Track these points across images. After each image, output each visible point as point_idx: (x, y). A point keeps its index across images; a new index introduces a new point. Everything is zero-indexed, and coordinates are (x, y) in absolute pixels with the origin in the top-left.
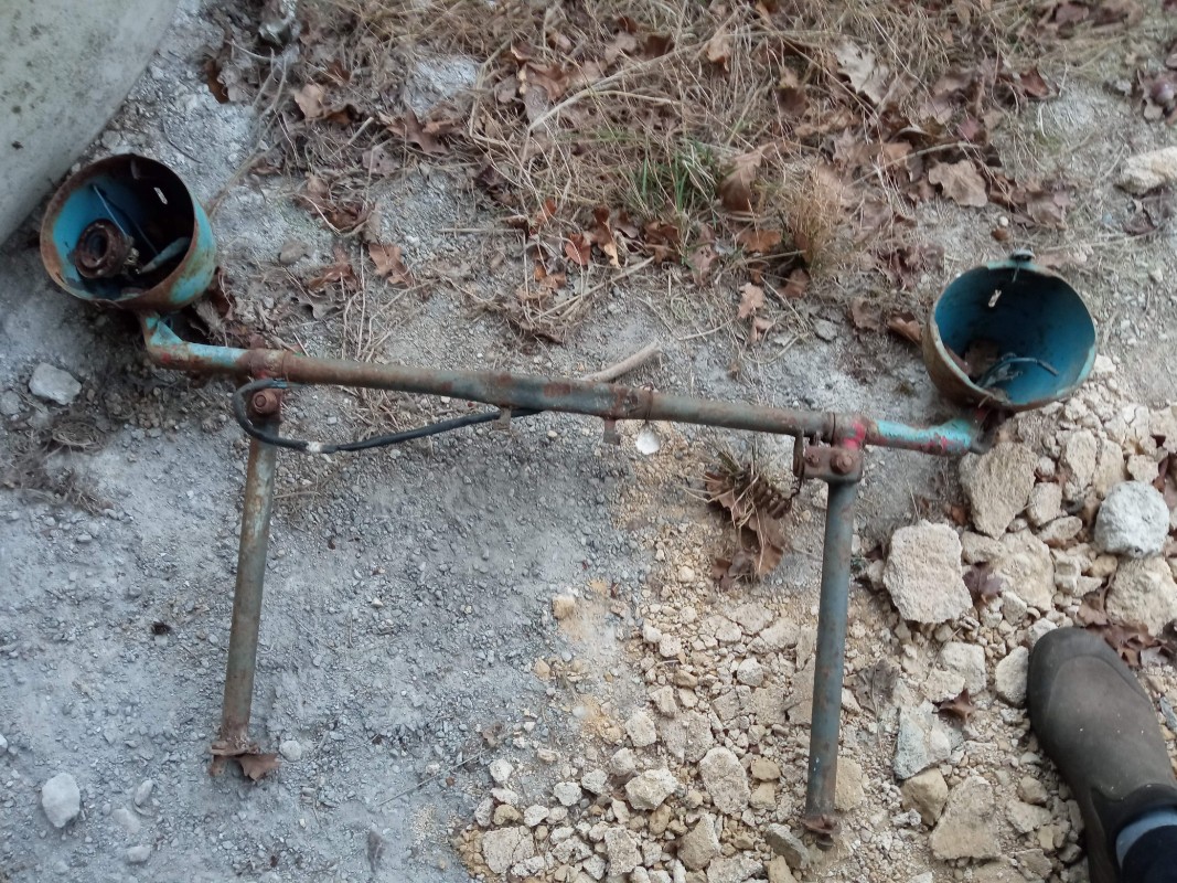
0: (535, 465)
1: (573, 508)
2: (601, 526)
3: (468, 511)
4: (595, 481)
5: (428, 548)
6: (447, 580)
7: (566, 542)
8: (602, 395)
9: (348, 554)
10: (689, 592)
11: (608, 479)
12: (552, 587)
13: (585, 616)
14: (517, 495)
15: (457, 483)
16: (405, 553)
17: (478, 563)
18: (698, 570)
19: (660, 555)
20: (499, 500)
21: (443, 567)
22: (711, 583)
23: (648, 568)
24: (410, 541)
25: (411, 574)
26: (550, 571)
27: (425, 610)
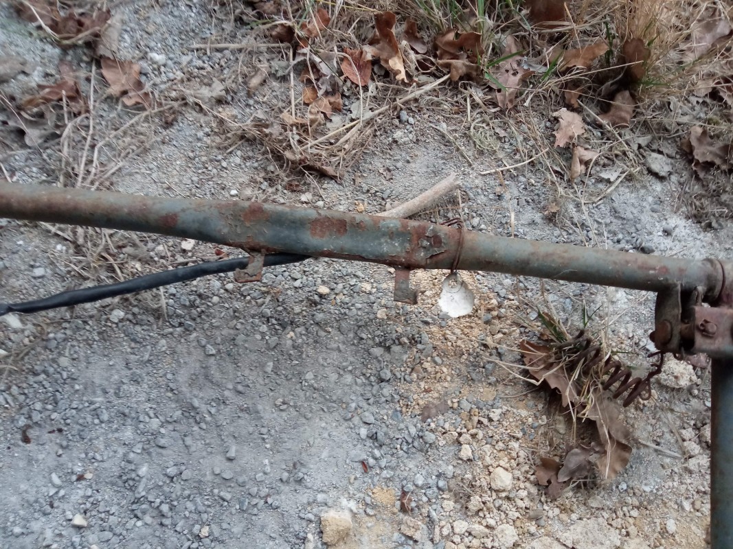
0: (301, 330)
1: (349, 386)
2: (385, 412)
3: (210, 393)
4: (378, 351)
5: (152, 443)
6: (177, 487)
7: (341, 433)
8: (392, 235)
9: (45, 451)
10: (506, 505)
11: (396, 348)
12: (320, 497)
13: (365, 539)
14: (276, 370)
15: (198, 354)
16: (121, 451)
17: (219, 464)
18: (517, 473)
19: (466, 452)
20: (252, 376)
21: (172, 471)
22: (534, 490)
23: (450, 470)
24: (128, 434)
25: (127, 481)
26: (317, 474)
27: (144, 531)
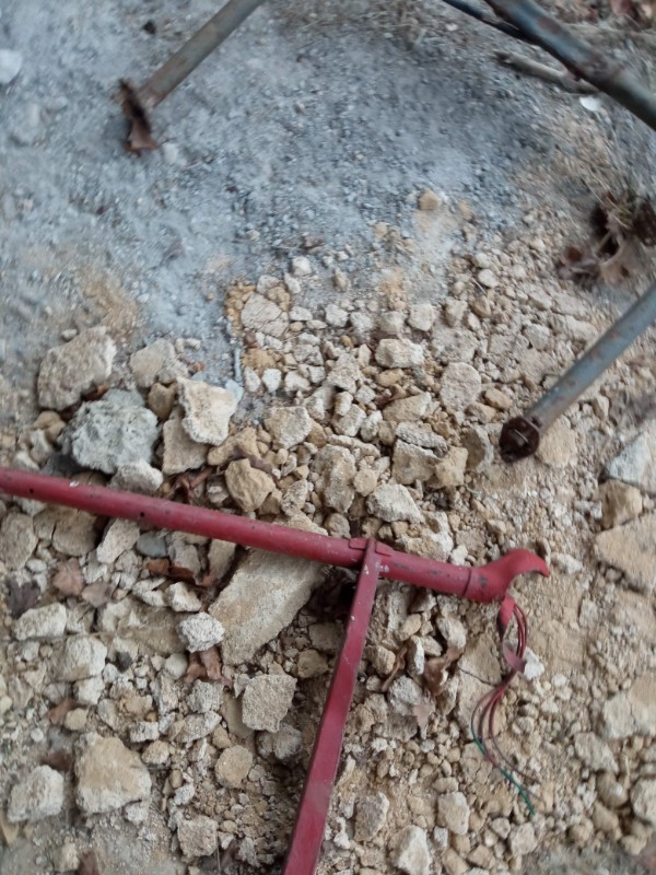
1: (486, 151)
2: (498, 172)
4: (517, 143)
5: (364, 101)
6: (360, 129)
7: (465, 166)
9: (304, 72)
10: (530, 259)
11: (529, 148)
12: (431, 183)
13: (440, 219)
14: (452, 115)
19: (529, 218)
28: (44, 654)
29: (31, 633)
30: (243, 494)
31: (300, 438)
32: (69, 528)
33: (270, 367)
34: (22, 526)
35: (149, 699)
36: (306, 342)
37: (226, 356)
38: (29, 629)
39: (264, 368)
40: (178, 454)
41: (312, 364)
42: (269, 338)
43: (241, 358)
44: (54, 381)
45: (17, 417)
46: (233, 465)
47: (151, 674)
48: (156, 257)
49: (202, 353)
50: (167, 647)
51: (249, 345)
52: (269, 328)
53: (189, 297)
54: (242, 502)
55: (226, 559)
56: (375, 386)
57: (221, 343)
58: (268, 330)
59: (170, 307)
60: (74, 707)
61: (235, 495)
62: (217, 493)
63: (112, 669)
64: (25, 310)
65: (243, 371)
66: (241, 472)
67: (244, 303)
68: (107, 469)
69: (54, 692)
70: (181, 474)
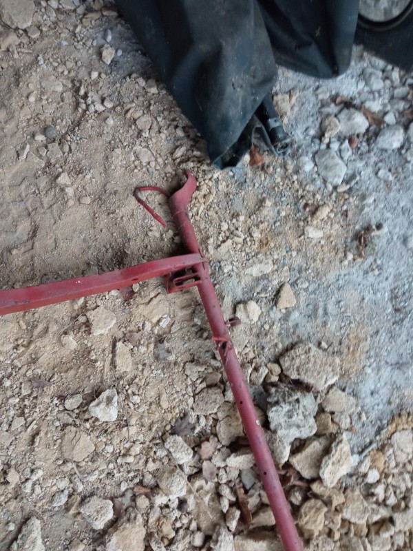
28: (164, 460)
29: (171, 450)
30: (306, 516)
31: (353, 520)
32: (230, 425)
33: (379, 470)
34: (218, 401)
35: (173, 534)
36: (404, 480)
37: (368, 441)
38: (173, 447)
39: (375, 467)
40: (304, 462)
41: (395, 493)
42: (393, 458)
43: (372, 450)
44: (297, 361)
45: (266, 350)
46: (319, 503)
47: (185, 526)
48: (393, 358)
49: (360, 425)
50: (203, 526)
51: (381, 449)
52: (399, 453)
53: (384, 393)
54: (301, 517)
55: (265, 524)
56: (407, 540)
57: (372, 431)
58: (397, 453)
59: (373, 388)
60: (147, 496)
61: (303, 510)
62: (297, 499)
63: (177, 502)
64: (321, 311)
65: (366, 456)
66: (318, 510)
67: (403, 429)
68: (272, 426)
69: (149, 479)
70: (294, 469)
